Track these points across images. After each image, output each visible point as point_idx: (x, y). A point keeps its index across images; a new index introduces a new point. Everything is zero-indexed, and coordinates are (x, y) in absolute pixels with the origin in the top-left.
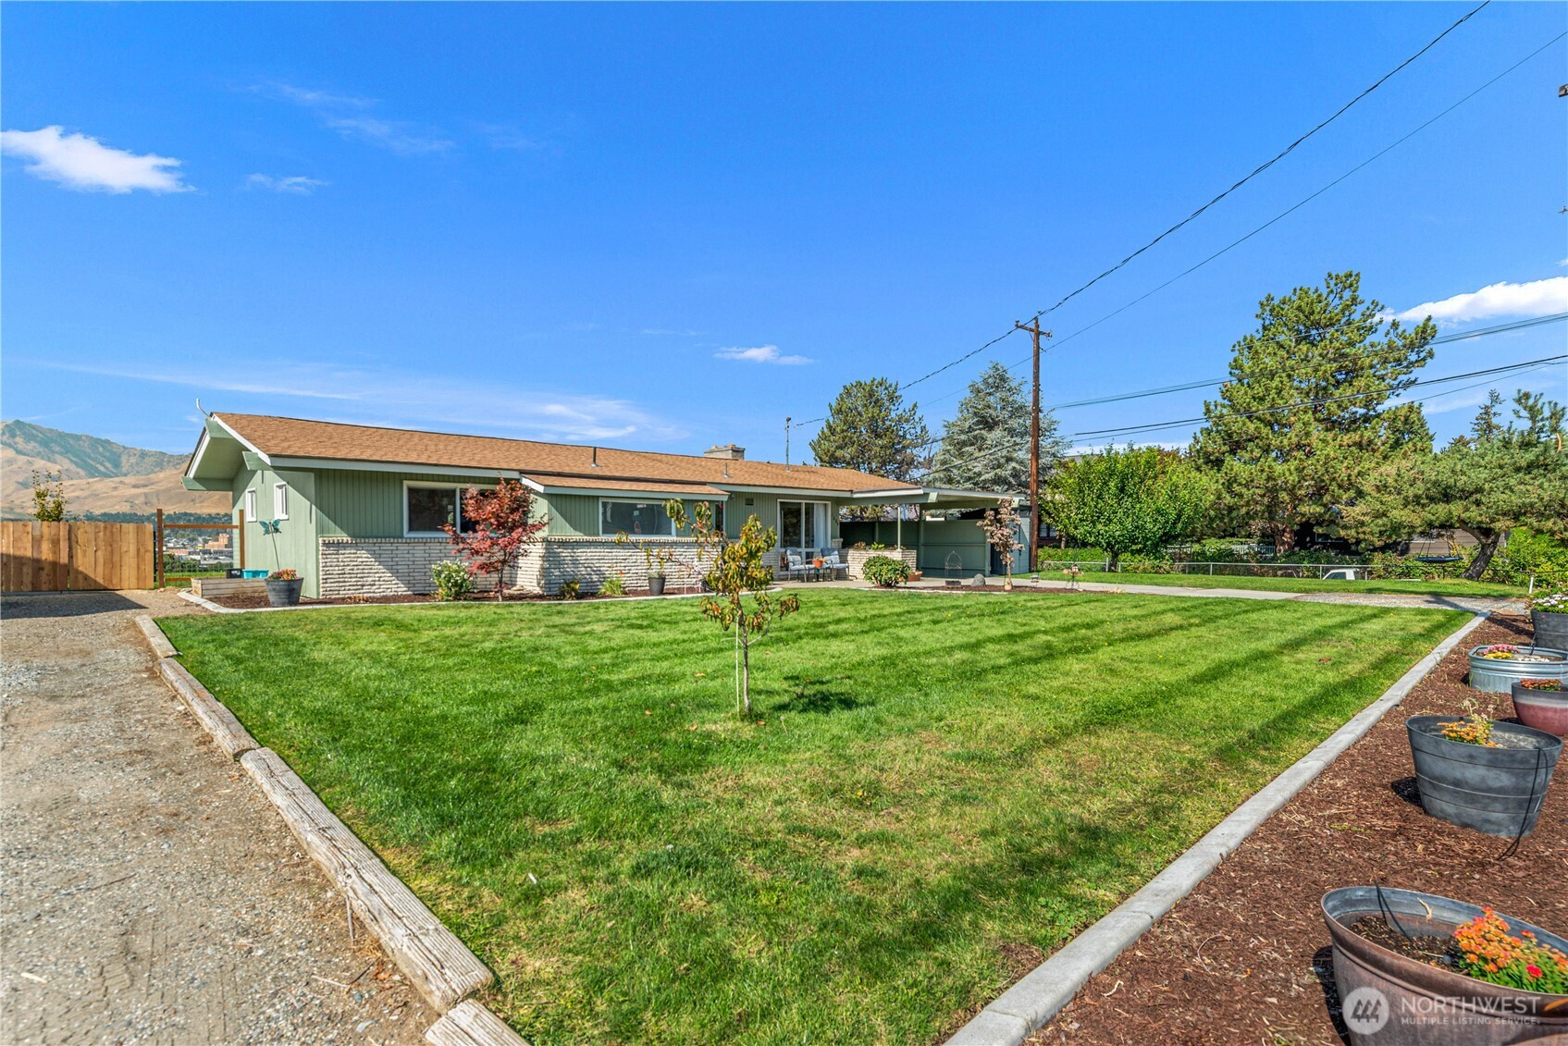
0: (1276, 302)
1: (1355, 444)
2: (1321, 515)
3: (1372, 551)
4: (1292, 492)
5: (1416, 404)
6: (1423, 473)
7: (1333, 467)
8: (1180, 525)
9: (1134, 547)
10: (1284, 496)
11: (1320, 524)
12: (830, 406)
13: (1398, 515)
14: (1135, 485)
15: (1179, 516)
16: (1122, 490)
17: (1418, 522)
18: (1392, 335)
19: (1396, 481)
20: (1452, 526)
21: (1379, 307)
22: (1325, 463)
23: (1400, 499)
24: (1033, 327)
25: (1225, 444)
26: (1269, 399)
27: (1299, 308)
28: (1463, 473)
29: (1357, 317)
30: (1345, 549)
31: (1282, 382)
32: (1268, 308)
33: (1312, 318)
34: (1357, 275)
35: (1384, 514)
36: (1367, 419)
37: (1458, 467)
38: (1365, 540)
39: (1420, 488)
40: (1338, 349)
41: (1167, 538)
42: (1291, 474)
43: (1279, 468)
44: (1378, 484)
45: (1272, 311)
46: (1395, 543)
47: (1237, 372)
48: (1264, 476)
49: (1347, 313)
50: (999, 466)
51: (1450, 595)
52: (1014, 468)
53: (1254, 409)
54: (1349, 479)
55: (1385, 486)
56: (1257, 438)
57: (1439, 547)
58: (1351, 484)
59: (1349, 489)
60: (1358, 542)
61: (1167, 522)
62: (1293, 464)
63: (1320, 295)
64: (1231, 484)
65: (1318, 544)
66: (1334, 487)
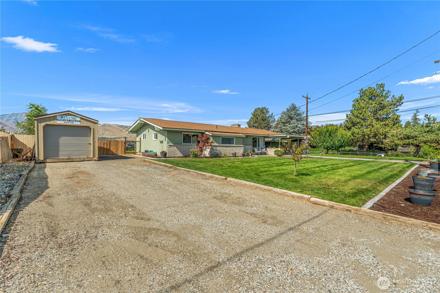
0: (364, 90)
1: (384, 124)
2: (375, 141)
3: (388, 150)
4: (368, 136)
5: (399, 115)
6: (403, 133)
7: (379, 130)
8: (344, 144)
9: (333, 148)
10: (366, 137)
11: (375, 143)
12: (252, 113)
13: (397, 142)
14: (333, 134)
15: (344, 141)
16: (330, 135)
17: (402, 144)
18: (393, 99)
19: (396, 134)
20: (410, 145)
21: (389, 92)
22: (377, 129)
23: (397, 139)
24: (306, 97)
25: (351, 124)
26: (363, 114)
27: (370, 92)
28: (412, 133)
29: (384, 94)
30: (381, 150)
31: (366, 110)
32: (362, 92)
33: (373, 94)
34: (384, 84)
35: (393, 142)
36: (387, 119)
37: (411, 131)
38: (386, 147)
39: (402, 136)
40: (380, 102)
41: (341, 146)
42: (368, 132)
43: (365, 130)
44: (392, 135)
45: (363, 93)
46: (394, 148)
47: (354, 107)
48: (362, 132)
49: (382, 93)
50: (294, 128)
51: (410, 160)
52: (298, 129)
53: (359, 116)
54: (383, 133)
55: (394, 135)
56: (359, 123)
57: (406, 150)
58: (383, 134)
59: (382, 135)
60: (385, 148)
61: (341, 143)
62: (369, 129)
63: (375, 89)
64: (353, 134)
65: (374, 148)
66: (379, 135)
